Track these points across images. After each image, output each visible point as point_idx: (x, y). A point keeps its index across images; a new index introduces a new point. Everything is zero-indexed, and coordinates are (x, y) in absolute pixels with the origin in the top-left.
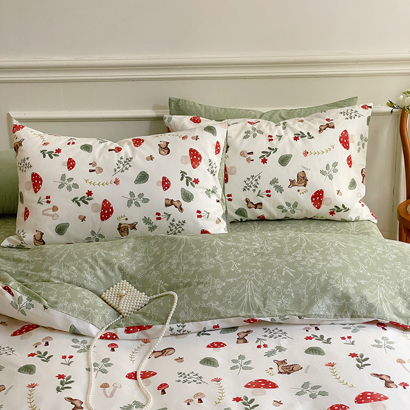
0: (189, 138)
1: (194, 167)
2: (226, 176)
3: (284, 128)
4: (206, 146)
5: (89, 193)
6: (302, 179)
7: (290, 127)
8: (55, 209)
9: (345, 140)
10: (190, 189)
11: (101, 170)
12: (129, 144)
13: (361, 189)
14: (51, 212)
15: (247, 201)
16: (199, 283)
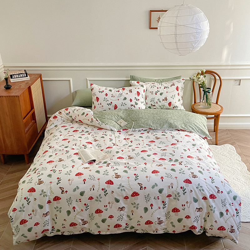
0: (137, 88)
1: (138, 96)
2: (146, 98)
3: (161, 85)
4: (141, 90)
5: (111, 102)
6: (166, 99)
7: (163, 85)
8: (102, 106)
9: (177, 89)
10: (137, 102)
11: (114, 96)
12: (121, 90)
13: (181, 101)
14: (101, 107)
15: (151, 104)
16: (138, 120)
